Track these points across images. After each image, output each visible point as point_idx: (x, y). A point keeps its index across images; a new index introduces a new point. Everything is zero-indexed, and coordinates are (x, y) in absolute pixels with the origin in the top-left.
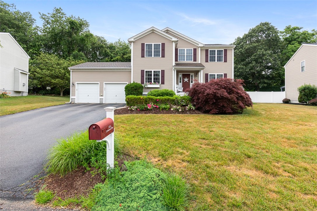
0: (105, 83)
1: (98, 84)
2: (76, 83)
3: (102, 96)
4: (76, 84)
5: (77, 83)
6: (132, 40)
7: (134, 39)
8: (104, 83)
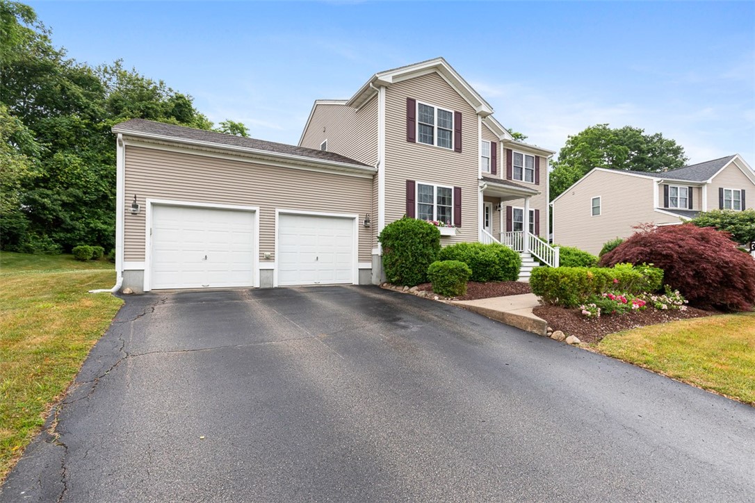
0: (281, 214)
1: (254, 212)
2: (149, 201)
3: (268, 259)
4: (148, 206)
5: (152, 203)
6: (388, 79)
7: (394, 78)
8: (278, 210)
